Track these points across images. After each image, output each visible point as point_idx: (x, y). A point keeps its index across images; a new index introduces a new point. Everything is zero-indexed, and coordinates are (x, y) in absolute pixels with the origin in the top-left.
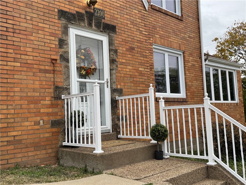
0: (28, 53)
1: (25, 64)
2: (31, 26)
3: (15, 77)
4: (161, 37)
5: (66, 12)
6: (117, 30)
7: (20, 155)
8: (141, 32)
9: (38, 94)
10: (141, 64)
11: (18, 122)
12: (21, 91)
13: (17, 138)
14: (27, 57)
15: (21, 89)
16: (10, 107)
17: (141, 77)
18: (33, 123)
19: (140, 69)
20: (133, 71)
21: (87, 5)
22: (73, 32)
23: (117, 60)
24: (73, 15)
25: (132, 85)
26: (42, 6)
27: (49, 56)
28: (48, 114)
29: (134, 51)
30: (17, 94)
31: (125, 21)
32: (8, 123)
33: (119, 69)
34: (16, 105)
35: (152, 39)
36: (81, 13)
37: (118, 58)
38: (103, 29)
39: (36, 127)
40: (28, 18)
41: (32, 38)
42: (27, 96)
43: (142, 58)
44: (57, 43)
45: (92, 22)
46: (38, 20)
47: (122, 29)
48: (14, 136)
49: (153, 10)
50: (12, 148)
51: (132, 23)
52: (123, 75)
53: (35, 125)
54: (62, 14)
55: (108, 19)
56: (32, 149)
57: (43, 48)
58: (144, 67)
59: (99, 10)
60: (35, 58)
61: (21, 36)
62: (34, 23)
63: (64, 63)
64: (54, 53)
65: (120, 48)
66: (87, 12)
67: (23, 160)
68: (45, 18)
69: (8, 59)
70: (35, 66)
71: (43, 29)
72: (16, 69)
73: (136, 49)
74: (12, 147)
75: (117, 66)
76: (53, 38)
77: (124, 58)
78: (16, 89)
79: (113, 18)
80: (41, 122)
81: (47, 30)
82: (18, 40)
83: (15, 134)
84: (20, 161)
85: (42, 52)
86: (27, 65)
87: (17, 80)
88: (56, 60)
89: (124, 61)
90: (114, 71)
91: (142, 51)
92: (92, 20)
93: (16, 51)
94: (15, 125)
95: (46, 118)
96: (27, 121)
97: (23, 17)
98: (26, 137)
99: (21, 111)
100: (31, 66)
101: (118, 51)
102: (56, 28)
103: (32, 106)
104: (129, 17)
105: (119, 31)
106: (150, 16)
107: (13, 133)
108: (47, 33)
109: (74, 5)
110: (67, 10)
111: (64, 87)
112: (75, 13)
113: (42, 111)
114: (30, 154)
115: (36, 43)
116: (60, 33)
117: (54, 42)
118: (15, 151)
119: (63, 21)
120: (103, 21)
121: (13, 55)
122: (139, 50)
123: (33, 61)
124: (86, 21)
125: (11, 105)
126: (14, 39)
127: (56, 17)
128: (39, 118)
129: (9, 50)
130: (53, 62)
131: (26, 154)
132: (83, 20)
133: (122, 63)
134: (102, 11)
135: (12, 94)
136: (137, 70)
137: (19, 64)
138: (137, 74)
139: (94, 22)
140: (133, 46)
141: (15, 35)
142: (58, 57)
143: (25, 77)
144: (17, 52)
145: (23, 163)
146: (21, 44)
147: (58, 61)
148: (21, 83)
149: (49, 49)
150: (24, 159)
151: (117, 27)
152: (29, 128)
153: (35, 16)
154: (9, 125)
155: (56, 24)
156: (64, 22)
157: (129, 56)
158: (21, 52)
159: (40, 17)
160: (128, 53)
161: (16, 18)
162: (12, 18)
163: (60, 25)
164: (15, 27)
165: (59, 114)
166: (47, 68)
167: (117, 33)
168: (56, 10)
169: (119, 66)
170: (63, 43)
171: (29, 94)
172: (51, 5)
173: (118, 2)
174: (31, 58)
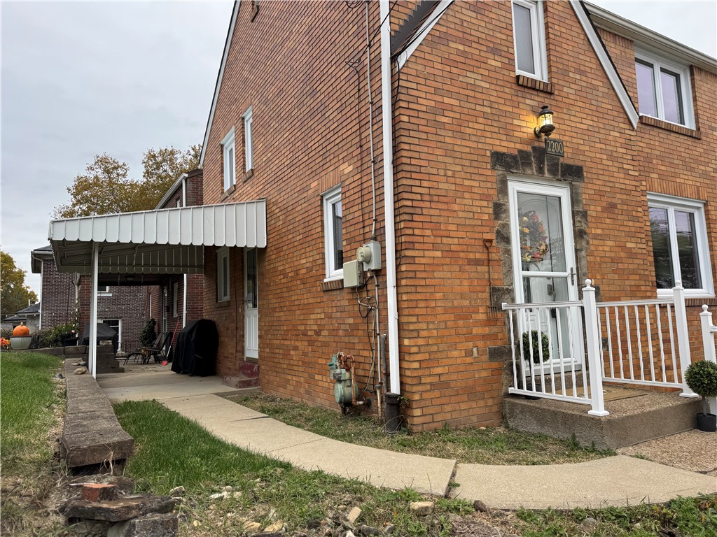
0: (452, 234)
1: (448, 252)
2: (453, 187)
3: (436, 274)
4: (662, 177)
5: (504, 154)
6: (585, 174)
7: (448, 408)
8: (626, 172)
9: (468, 302)
10: (630, 235)
11: (443, 351)
12: (445, 299)
13: (443, 378)
14: (450, 241)
15: (444, 295)
16: (431, 326)
17: (630, 261)
18: (463, 353)
19: (629, 245)
20: (617, 249)
21: (534, 135)
22: (514, 187)
23: (588, 230)
24: (514, 157)
25: (616, 276)
26: (467, 150)
27: (480, 236)
28: (484, 337)
29: (616, 211)
30: (439, 304)
31: (598, 156)
32: (430, 353)
33: (592, 248)
34: (439, 322)
35: (644, 183)
36: (526, 152)
37: (588, 228)
38: (562, 176)
39: (469, 360)
40: (449, 173)
41: (456, 207)
42: (454, 307)
43: (631, 223)
44: (491, 211)
45: (544, 164)
46: (463, 175)
47: (594, 171)
48: (439, 375)
49: (643, 126)
50: (437, 396)
51: (611, 157)
52: (598, 259)
53: (466, 356)
54: (499, 159)
55: (570, 156)
56: (465, 398)
57: (471, 222)
58: (635, 239)
59: (555, 142)
61: (440, 206)
62: (458, 181)
63: (502, 246)
64: (488, 229)
65: (592, 208)
66: (534, 148)
67: (454, 417)
68: (472, 170)
69: (426, 246)
70: (462, 255)
71: (470, 190)
72: (436, 261)
73: (619, 206)
74: (437, 394)
75: (588, 243)
76: (485, 203)
77: (600, 225)
78: (439, 296)
79: (578, 152)
80: (475, 350)
81: (476, 190)
82: (438, 212)
83: (440, 372)
84: (450, 418)
85: (470, 229)
86: (450, 254)
87: (439, 280)
88: (491, 241)
89: (599, 231)
90: (583, 253)
91: (630, 208)
92: (543, 162)
93: (435, 232)
94: (439, 355)
95: (480, 344)
96: (456, 349)
97: (442, 172)
98: (454, 377)
99: (446, 333)
100: (456, 255)
101: (589, 212)
102: (489, 185)
103: (461, 323)
104: (603, 147)
105: (589, 175)
106: (639, 139)
107: (437, 369)
108: (477, 197)
109: (514, 139)
110: (504, 150)
111: (505, 288)
112: (517, 153)
113: (475, 331)
114: (463, 406)
115: (461, 214)
116: (494, 192)
117: (487, 210)
118: (442, 401)
119: (500, 171)
120: (561, 160)
121: (431, 240)
122: (625, 207)
123: (458, 246)
124: (534, 165)
125: (433, 322)
126: (432, 212)
127: (489, 166)
128: (471, 344)
129: (426, 230)
130: (488, 244)
131: (457, 407)
132: (530, 164)
133: (596, 237)
134: (559, 143)
135: (433, 305)
136: (624, 248)
137: (439, 254)
138: (622, 255)
139: (548, 165)
140: (614, 201)
141: (433, 205)
142: (493, 236)
143: (449, 275)
145: (454, 422)
146: (442, 220)
147: (494, 243)
148: (444, 286)
149: (479, 223)
150: (455, 415)
151: (584, 169)
152: (459, 361)
153: (458, 168)
154: (432, 357)
155: (489, 179)
156: (501, 172)
157: (608, 221)
158: (442, 233)
159: (465, 169)
160: (606, 215)
161: (434, 176)
162: (426, 177)
163: (494, 179)
164: (432, 192)
165: (500, 336)
166: (478, 256)
167: (586, 180)
168: (488, 153)
169: (591, 242)
170: (499, 210)
171: (456, 303)
172: (480, 146)
173: (584, 121)
174: (456, 241)
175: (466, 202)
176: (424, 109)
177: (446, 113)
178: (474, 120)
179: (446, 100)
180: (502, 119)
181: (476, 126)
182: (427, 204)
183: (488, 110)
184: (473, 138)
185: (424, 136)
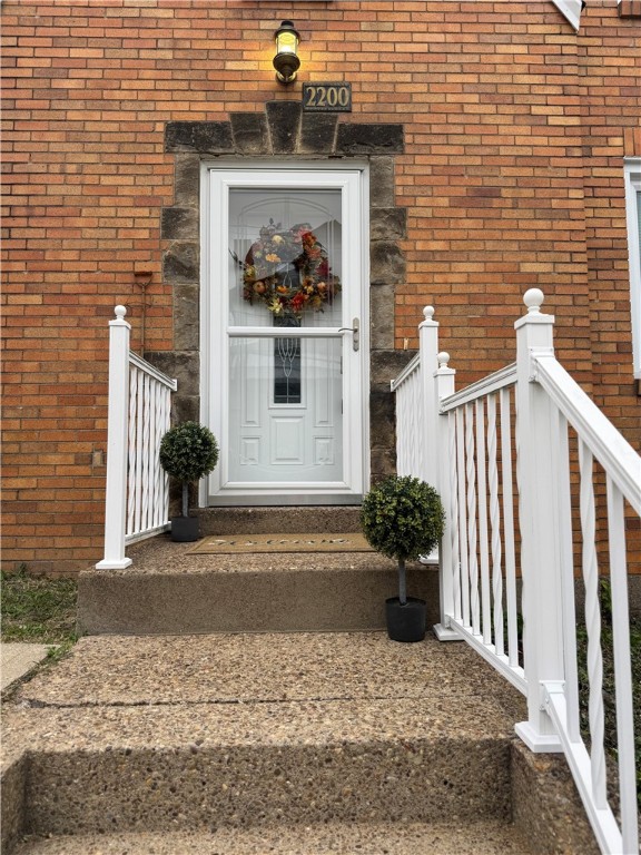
0: (66, 266)
1: (59, 297)
2: (77, 190)
3: (27, 333)
5: (195, 124)
6: (408, 138)
7: (32, 543)
8: (540, 122)
9: (91, 376)
10: (534, 247)
11: (29, 454)
12: (40, 371)
13: (23, 496)
14: (61, 277)
15: (40, 366)
16: (8, 413)
18: (71, 459)
20: (488, 278)
21: (276, 84)
22: (217, 184)
23: (403, 246)
24: (220, 128)
25: (481, 332)
26: (115, 127)
27: (129, 267)
29: (496, 203)
30: (29, 379)
31: (450, 98)
33: (412, 278)
34: (26, 408)
35: (616, 141)
36: (251, 115)
37: (406, 239)
38: (339, 147)
39: (82, 470)
40: (71, 169)
41: (79, 222)
42: (57, 385)
43: (542, 224)
44: (157, 223)
45: (294, 131)
46: (101, 169)
47: (435, 129)
48: (18, 491)
49: (629, 23)
50: (10, 522)
51: (491, 96)
53: (77, 464)
54: (181, 133)
55: (367, 108)
56: (68, 530)
57: (110, 245)
58: (553, 256)
59: (327, 86)
60: (85, 277)
61: (47, 223)
62: (88, 180)
63: (177, 282)
64: (147, 255)
65: (421, 201)
66: (272, 107)
67: (40, 557)
68: (120, 159)
70: (84, 299)
71: (113, 192)
72: (29, 311)
73: (504, 193)
75: (401, 269)
76: (145, 212)
77: (438, 234)
78: (28, 366)
79: (392, 98)
81: (126, 191)
82: (41, 233)
83: (21, 486)
84: (32, 558)
85: (107, 256)
86: (61, 300)
87: (33, 341)
88: (148, 274)
90: (386, 290)
91: (547, 193)
92: (293, 128)
93: (31, 266)
94: (21, 459)
96: (56, 452)
97: (57, 169)
98: (49, 495)
99: (39, 424)
100: (73, 300)
101: (411, 212)
102: (157, 180)
103: (71, 411)
104: (472, 79)
105: (419, 139)
106: (614, 52)
107: (14, 481)
108: (124, 201)
109: (225, 96)
110: (200, 118)
111: (177, 354)
112: (227, 118)
113: (100, 424)
114: (60, 543)
115: (88, 233)
116: (169, 191)
117: (146, 223)
118: (19, 530)
119: (184, 155)
120: (343, 118)
121: (25, 277)
122: (528, 193)
123: (77, 285)
124: (269, 135)
125: (14, 408)
126: (29, 233)
127: (160, 148)
128: (89, 446)
129: (13, 263)
130: (144, 281)
131: (49, 543)
132: (258, 136)
133: (427, 256)
134: (338, 87)
136: (511, 274)
137: (37, 299)
139: (303, 132)
140: (491, 182)
141: (33, 222)
142: (156, 267)
143: (55, 333)
144: (36, 266)
145: (40, 564)
146: (48, 245)
147: (159, 278)
148: (42, 350)
149: (129, 245)
150: (41, 555)
151: (407, 128)
152: (60, 471)
153: (92, 158)
154: (6, 461)
155: (157, 169)
156: (186, 156)
157: (468, 223)
158: (46, 266)
159: (107, 159)
160: (462, 213)
161: (38, 176)
162: (24, 179)
163: (169, 170)
164: (33, 201)
166: (120, 300)
167: (408, 150)
168: (160, 127)
169: (410, 267)
170: (177, 220)
171: (63, 378)
172: (142, 117)
173: (417, 37)
174: (74, 277)
175: (103, 212)
176: (28, 73)
177: (72, 73)
178: (134, 74)
179: (74, 53)
180: (197, 65)
181: (138, 84)
182: (23, 222)
183: (169, 55)
184: (129, 106)
185: (25, 115)
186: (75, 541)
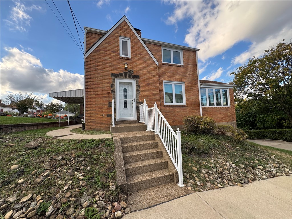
0: (98, 91)
2: (99, 81)
3: (93, 99)
4: (168, 77)
6: (140, 77)
7: (95, 126)
8: (154, 76)
9: (102, 105)
10: (154, 90)
11: (94, 115)
13: (94, 120)
14: (98, 92)
16: (91, 110)
17: (154, 96)
18: (100, 115)
19: (153, 93)
20: (149, 94)
21: (124, 69)
22: (118, 81)
23: (140, 90)
24: (118, 75)
25: (148, 100)
26: (104, 73)
27: (107, 91)
28: (106, 112)
29: (150, 85)
31: (145, 73)
34: (94, 109)
35: (162, 78)
36: (121, 73)
38: (133, 78)
39: (102, 117)
40: (99, 78)
41: (100, 85)
43: (155, 88)
44: (110, 86)
46: (102, 79)
47: (143, 76)
48: (93, 120)
49: (163, 65)
51: (149, 73)
52: (143, 96)
54: (113, 75)
55: (135, 73)
56: (100, 124)
57: (104, 88)
58: (156, 91)
59: (131, 70)
60: (101, 92)
61: (95, 85)
62: (101, 80)
63: (113, 93)
64: (109, 90)
65: (142, 85)
66: (124, 72)
68: (105, 77)
69: (91, 94)
70: (101, 95)
71: (104, 82)
72: (94, 97)
74: (92, 123)
75: (140, 92)
76: (109, 84)
77: (144, 88)
78: (94, 104)
79: (138, 72)
80: (103, 115)
81: (106, 82)
82: (95, 87)
85: (104, 90)
86: (98, 95)
88: (109, 92)
89: (143, 90)
90: (138, 95)
91: (155, 84)
92: (127, 75)
95: (105, 114)
96: (98, 115)
97: (97, 78)
98: (97, 120)
99: (95, 111)
101: (140, 86)
102: (110, 81)
103: (100, 109)
104: (147, 71)
105: (141, 77)
107: (92, 118)
108: (106, 83)
109: (118, 71)
110: (115, 73)
112: (119, 73)
113: (103, 111)
114: (99, 126)
115: (101, 87)
117: (109, 86)
118: (93, 125)
119: (113, 77)
120: (132, 74)
122: (153, 84)
124: (124, 76)
127: (110, 77)
130: (108, 93)
131: (97, 126)
132: (122, 76)
133: (142, 91)
135: (92, 105)
136: (152, 93)
137: (95, 95)
138: (151, 95)
140: (149, 83)
142: (110, 91)
143: (97, 99)
144: (94, 91)
146: (96, 88)
147: (111, 93)
148: (96, 102)
149: (107, 88)
152: (99, 117)
153: (101, 77)
154: (91, 116)
155: (110, 79)
157: (147, 87)
158: (96, 91)
159: (103, 77)
160: (146, 86)
161: (94, 79)
162: (92, 79)
164: (94, 82)
165: (111, 112)
166: (106, 95)
168: (110, 74)
169: (141, 92)
170: (112, 86)
171: (98, 105)
172: (108, 72)
173: (141, 65)
174: (100, 92)
175: (103, 84)
176: (92, 65)
177: (98, 66)
178: (106, 67)
179: (98, 63)
180: (114, 66)
181: (107, 68)
182: (92, 85)
183: (111, 65)
184: (106, 71)
185: (92, 71)
186: (101, 126)
